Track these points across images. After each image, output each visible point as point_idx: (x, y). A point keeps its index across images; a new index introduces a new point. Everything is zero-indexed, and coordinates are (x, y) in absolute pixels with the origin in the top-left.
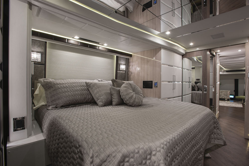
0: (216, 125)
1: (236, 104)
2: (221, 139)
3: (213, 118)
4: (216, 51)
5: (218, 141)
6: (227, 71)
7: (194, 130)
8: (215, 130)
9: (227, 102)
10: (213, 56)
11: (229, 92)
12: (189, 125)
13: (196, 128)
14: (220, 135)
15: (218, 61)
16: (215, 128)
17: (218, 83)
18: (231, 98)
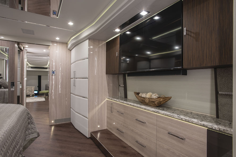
0: (30, 120)
1: (40, 99)
2: (35, 132)
3: (27, 114)
4: (24, 46)
5: (33, 135)
6: (32, 68)
7: (14, 131)
8: (29, 126)
9: (32, 98)
10: (20, 50)
11: (33, 88)
12: (8, 126)
13: (15, 128)
14: (34, 128)
15: (25, 56)
16: (29, 124)
17: (25, 79)
18: (35, 94)
